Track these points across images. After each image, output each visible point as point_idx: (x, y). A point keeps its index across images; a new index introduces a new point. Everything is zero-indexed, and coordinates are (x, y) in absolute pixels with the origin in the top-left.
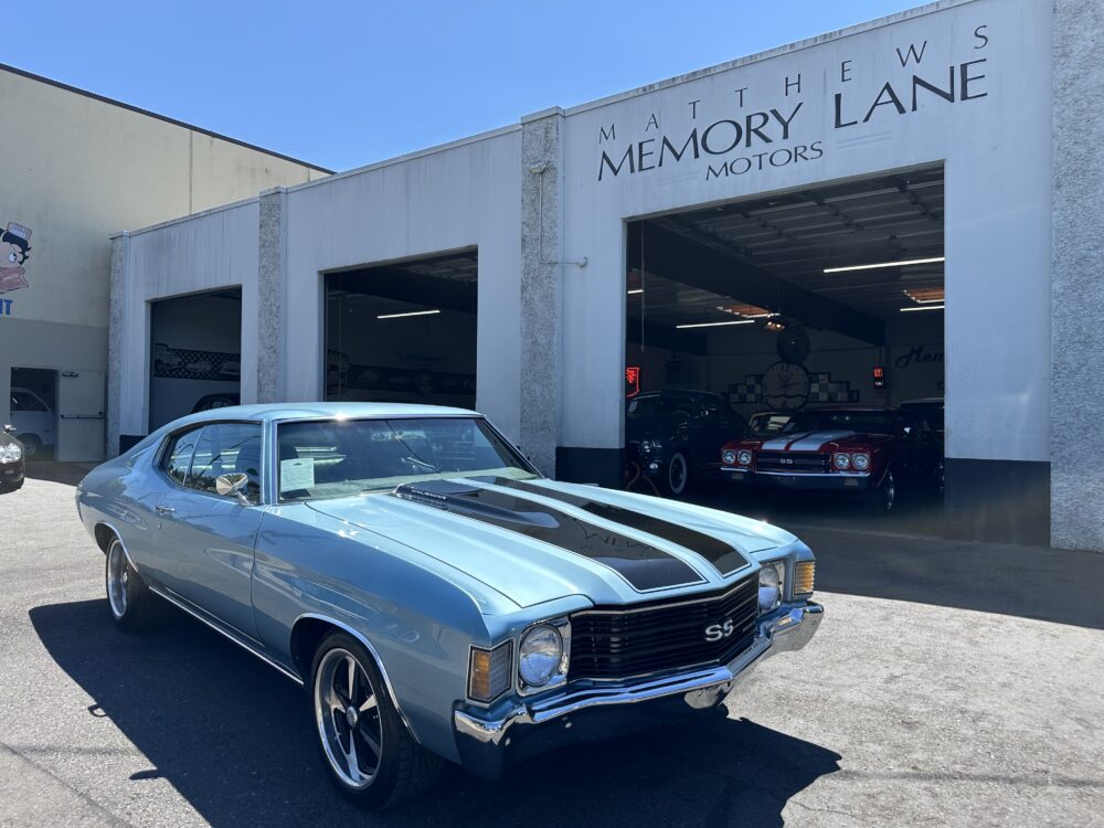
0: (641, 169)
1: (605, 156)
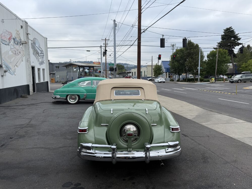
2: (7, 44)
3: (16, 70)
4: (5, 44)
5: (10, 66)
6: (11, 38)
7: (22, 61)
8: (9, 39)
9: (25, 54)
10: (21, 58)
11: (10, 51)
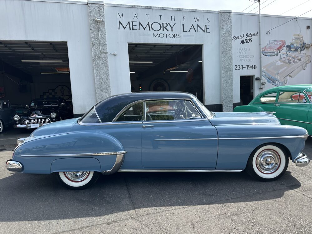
0: (133, 29)
1: (120, 22)
2: (274, 55)
3: (288, 81)
4: (270, 56)
5: (276, 77)
6: (283, 47)
7: (304, 69)
8: (277, 49)
9: (311, 59)
10: (301, 65)
11: (278, 61)
